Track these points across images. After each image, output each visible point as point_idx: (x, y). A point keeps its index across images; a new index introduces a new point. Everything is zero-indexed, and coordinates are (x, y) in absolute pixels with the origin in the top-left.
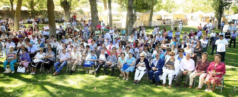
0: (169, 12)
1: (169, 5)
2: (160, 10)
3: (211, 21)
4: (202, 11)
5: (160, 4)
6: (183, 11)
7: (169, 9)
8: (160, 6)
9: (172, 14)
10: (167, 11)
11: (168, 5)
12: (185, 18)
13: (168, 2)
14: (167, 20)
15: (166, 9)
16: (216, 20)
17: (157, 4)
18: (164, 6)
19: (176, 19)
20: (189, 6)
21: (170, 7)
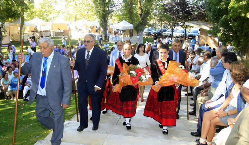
0: (46, 21)
1: (45, 12)
2: (32, 18)
3: (97, 31)
4: (87, 19)
5: (32, 9)
6: (63, 19)
7: (45, 16)
8: (33, 13)
9: (50, 23)
10: (43, 19)
11: (43, 11)
12: (68, 28)
13: (43, 7)
14: (45, 31)
15: (41, 16)
16: (102, 29)
17: (28, 10)
18: (39, 12)
19: (56, 30)
20: (71, 13)
21: (46, 13)
